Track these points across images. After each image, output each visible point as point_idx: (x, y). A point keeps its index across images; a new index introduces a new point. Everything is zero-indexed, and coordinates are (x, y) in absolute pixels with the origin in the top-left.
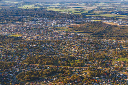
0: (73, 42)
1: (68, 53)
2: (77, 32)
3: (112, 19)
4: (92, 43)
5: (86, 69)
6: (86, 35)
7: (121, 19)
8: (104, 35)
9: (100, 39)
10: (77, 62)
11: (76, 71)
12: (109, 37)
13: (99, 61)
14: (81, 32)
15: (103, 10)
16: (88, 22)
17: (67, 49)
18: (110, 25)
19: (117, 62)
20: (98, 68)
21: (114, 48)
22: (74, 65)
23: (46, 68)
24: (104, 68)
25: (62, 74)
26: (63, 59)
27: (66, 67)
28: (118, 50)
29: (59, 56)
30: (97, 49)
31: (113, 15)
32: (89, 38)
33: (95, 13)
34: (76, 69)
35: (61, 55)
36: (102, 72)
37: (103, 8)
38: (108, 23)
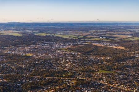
0: (68, 59)
1: (63, 67)
2: (73, 51)
3: (99, 41)
4: (81, 60)
5: (74, 79)
6: (79, 53)
7: (105, 41)
8: (91, 54)
9: (88, 56)
10: (68, 74)
11: (66, 81)
12: (94, 55)
13: (84, 73)
14: (75, 52)
15: (94, 35)
16: (82, 44)
17: (63, 65)
18: (97, 46)
19: (97, 73)
20: (83, 79)
21: (97, 63)
22: (66, 77)
23: (45, 79)
24: (87, 78)
25: (56, 83)
26: (59, 72)
27: (60, 78)
28: (99, 65)
29: (56, 70)
30: (84, 64)
31: (100, 39)
32: (81, 56)
33: (88, 38)
34: (67, 79)
35: (58, 69)
36: (84, 82)
37: (94, 34)
38: (96, 45)
